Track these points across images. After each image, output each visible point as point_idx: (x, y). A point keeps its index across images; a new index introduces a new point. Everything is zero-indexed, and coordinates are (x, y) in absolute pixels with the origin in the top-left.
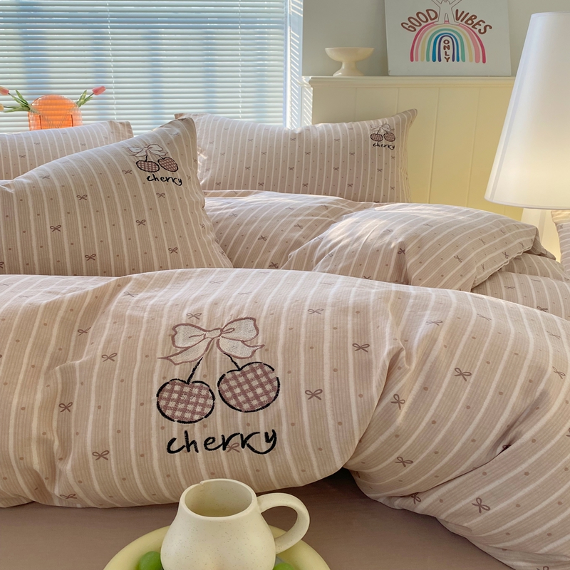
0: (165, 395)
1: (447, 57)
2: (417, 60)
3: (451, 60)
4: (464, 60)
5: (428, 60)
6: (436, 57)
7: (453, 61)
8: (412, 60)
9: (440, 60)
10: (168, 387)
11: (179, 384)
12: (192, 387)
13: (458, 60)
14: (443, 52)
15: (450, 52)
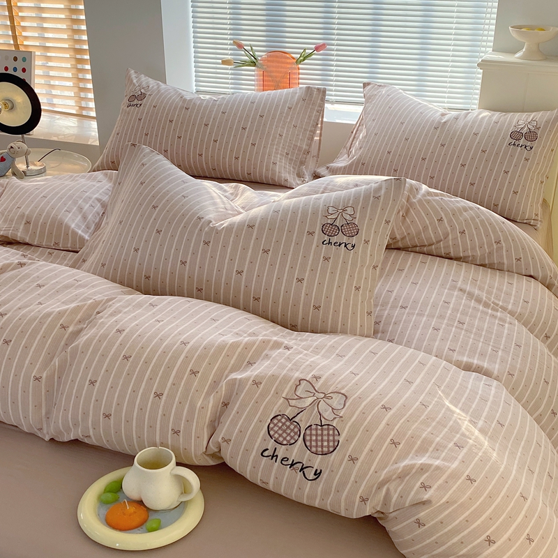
0: (275, 421)
10: (279, 417)
11: (285, 418)
12: (291, 423)
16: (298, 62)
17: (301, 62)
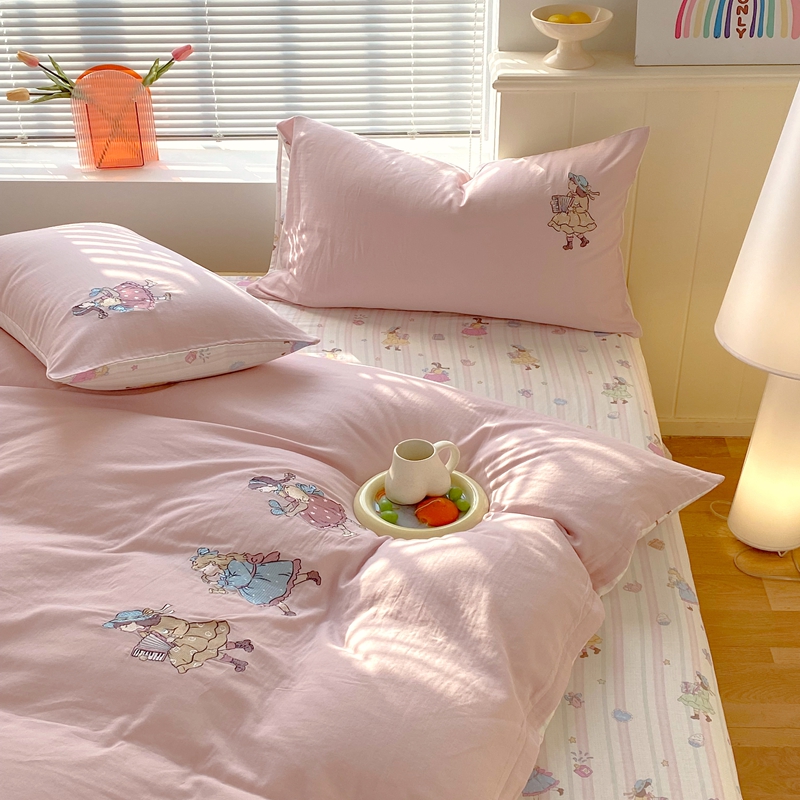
1: (741, 29)
2: (686, 36)
3: (747, 34)
4: (770, 35)
5: (706, 35)
6: (723, 30)
7: (751, 36)
8: (678, 35)
9: (727, 35)
13: (760, 35)
14: (734, 18)
15: (747, 19)
16: (147, 81)
17: (152, 81)
